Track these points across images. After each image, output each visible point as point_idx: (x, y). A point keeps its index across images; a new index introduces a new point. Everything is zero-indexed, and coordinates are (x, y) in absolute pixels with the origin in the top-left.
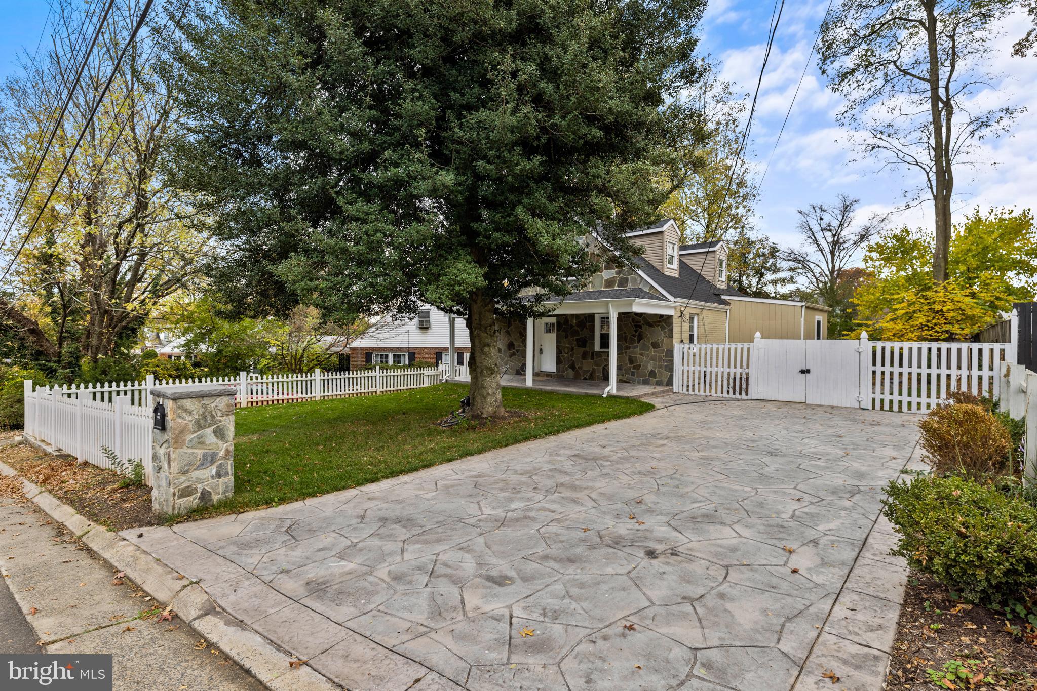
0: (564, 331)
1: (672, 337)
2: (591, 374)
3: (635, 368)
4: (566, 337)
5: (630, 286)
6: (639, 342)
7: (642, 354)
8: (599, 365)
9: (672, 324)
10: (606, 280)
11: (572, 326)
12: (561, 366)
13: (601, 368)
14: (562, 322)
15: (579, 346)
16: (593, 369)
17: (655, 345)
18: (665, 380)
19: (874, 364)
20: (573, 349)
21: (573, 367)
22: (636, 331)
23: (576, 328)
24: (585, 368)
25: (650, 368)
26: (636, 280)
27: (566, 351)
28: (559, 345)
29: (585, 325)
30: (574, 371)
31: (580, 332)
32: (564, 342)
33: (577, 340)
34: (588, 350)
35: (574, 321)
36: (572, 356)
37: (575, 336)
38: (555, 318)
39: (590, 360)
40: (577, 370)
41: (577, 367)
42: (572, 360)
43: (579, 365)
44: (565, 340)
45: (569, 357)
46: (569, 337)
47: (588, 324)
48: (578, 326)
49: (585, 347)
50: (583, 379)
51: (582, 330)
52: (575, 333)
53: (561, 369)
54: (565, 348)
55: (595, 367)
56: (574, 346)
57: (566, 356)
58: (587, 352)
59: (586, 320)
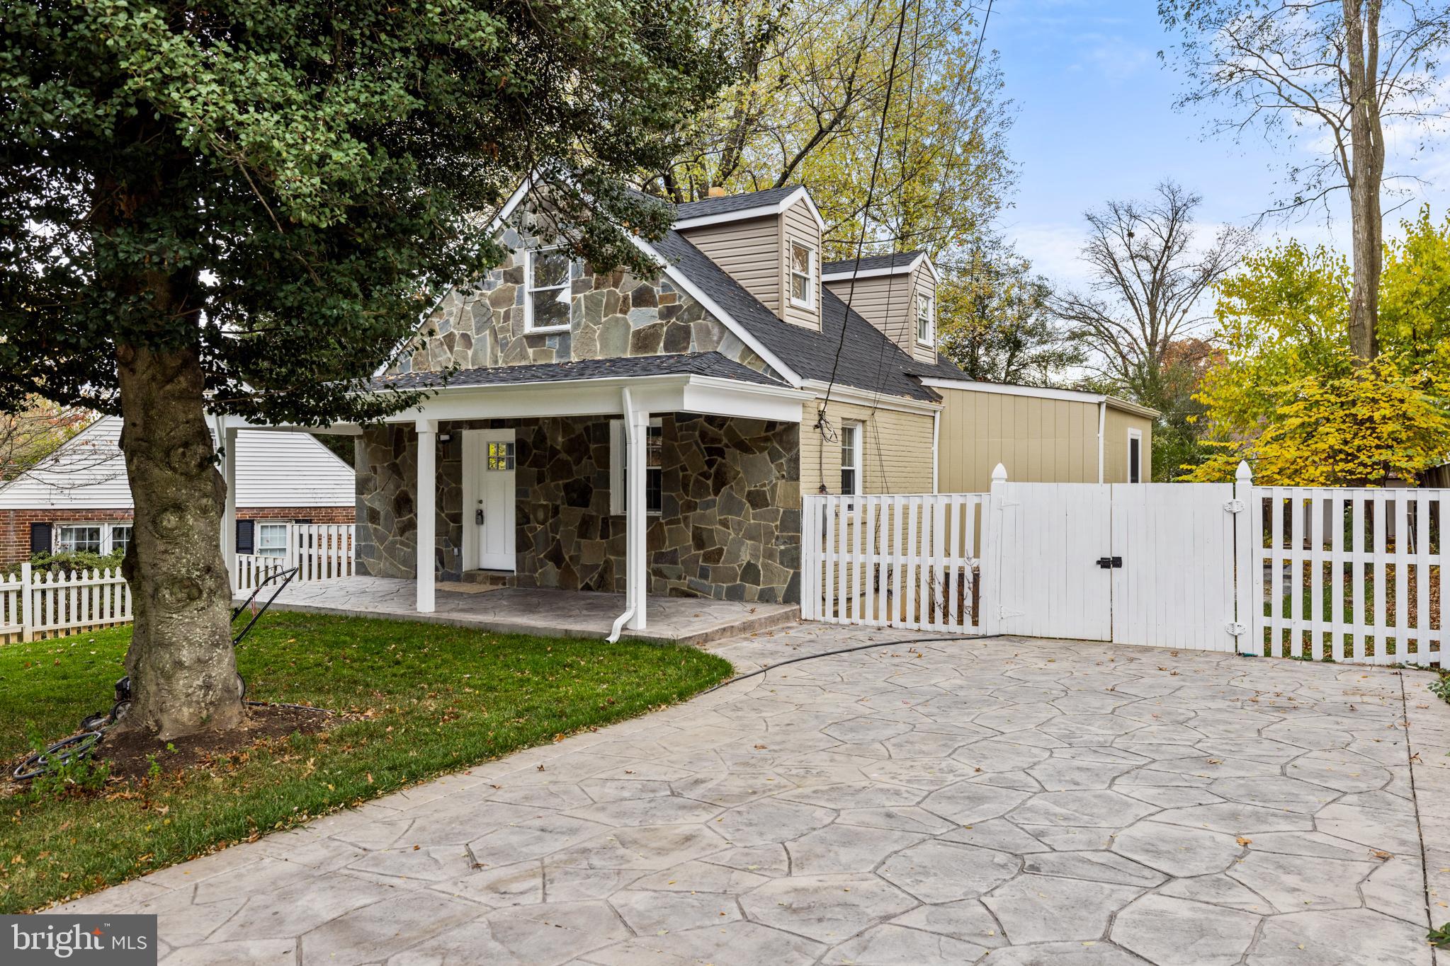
0: (535, 463)
1: (798, 479)
2: (601, 576)
3: (707, 557)
4: (540, 480)
5: (694, 347)
6: (717, 492)
7: (724, 524)
8: (619, 553)
9: (797, 444)
10: (638, 333)
11: (554, 452)
12: (529, 555)
14: (530, 440)
15: (572, 503)
16: (606, 562)
17: (758, 500)
18: (781, 588)
19: (1267, 545)
20: (556, 511)
21: (556, 557)
22: (710, 463)
23: (564, 456)
24: (587, 559)
25: (745, 557)
26: (708, 332)
27: (541, 515)
28: (522, 502)
29: (587, 449)
30: (559, 567)
31: (574, 468)
32: (535, 492)
33: (567, 487)
34: (594, 514)
35: (560, 439)
36: (555, 529)
37: (562, 478)
38: (513, 431)
39: (598, 539)
40: (568, 566)
41: (567, 557)
42: (554, 538)
43: (572, 553)
44: (536, 487)
45: (546, 532)
46: (547, 481)
47: (593, 446)
48: (569, 452)
49: (587, 506)
50: (583, 589)
51: (578, 461)
52: (562, 469)
53: (528, 562)
54: (536, 508)
55: (612, 558)
56: (559, 502)
57: (540, 527)
58: (591, 517)
59: (588, 435)
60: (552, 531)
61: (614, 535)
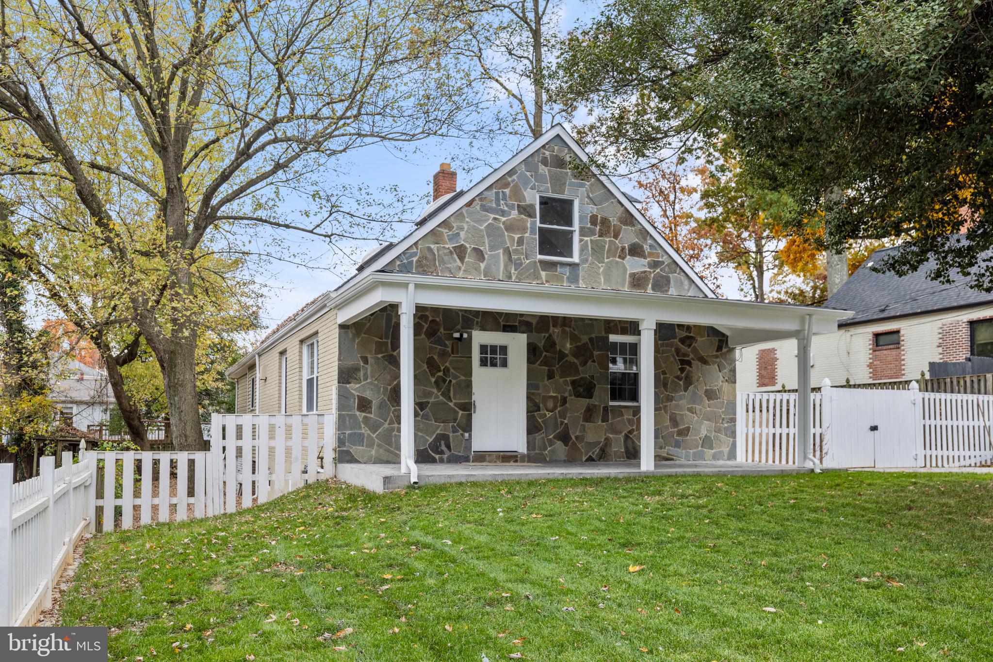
0: (545, 363)
1: (735, 382)
2: (603, 450)
3: (681, 433)
4: (550, 376)
5: (673, 291)
6: (686, 389)
7: (690, 410)
8: (616, 432)
9: (735, 361)
10: (633, 275)
11: (562, 355)
12: (538, 437)
13: (621, 437)
14: (541, 345)
15: (578, 395)
16: (607, 439)
17: (711, 395)
18: (726, 450)
20: (564, 401)
21: (564, 438)
22: (682, 370)
23: (571, 359)
24: (590, 437)
25: (704, 432)
26: (682, 283)
27: (550, 404)
28: (533, 394)
29: (592, 355)
30: (566, 445)
31: (580, 368)
32: (545, 386)
33: (573, 383)
34: (597, 403)
35: (568, 346)
36: (563, 415)
37: (569, 375)
38: (525, 335)
39: (600, 423)
40: (574, 444)
41: (573, 437)
42: (562, 423)
43: (578, 434)
44: (546, 382)
45: (556, 417)
46: (557, 377)
47: (596, 353)
48: (576, 355)
49: (591, 397)
50: (587, 460)
51: (584, 364)
52: (568, 369)
53: (538, 442)
54: (545, 399)
55: (611, 436)
56: (567, 394)
57: (549, 415)
58: (595, 406)
59: (593, 344)
60: (561, 417)
61: (613, 419)
